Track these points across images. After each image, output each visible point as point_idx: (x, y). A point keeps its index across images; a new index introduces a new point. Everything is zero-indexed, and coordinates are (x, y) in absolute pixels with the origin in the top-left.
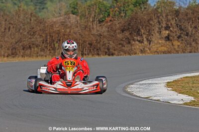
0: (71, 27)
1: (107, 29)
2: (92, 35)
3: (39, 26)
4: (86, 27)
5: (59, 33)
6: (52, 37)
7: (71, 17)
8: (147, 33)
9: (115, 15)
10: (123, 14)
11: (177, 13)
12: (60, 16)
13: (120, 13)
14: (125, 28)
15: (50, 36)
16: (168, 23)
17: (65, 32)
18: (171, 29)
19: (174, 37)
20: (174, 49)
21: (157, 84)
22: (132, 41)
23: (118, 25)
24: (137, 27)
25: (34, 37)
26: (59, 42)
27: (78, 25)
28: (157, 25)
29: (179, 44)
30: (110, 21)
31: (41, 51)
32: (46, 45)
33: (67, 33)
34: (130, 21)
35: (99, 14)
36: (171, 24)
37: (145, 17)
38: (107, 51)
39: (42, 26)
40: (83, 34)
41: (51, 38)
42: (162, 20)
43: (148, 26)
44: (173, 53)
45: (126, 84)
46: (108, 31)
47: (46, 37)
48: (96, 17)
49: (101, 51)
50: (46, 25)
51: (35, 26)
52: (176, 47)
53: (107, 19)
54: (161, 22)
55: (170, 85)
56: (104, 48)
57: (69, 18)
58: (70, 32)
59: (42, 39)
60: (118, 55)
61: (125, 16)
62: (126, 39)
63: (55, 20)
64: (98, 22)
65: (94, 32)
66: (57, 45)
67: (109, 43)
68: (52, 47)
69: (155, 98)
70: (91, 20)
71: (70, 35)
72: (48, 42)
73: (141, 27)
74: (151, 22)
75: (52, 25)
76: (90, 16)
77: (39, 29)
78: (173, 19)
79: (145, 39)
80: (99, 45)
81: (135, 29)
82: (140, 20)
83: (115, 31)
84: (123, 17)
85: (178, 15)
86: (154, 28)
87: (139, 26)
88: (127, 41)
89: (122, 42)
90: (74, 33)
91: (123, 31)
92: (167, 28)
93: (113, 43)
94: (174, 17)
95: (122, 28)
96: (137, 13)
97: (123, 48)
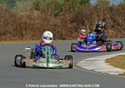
0: (34, 19)
1: (60, 21)
2: (49, 25)
3: (12, 19)
4: (45, 19)
5: (25, 23)
6: (21, 26)
7: (35, 12)
8: (90, 24)
9: (66, 11)
10: (72, 10)
11: (111, 9)
12: (27, 11)
13: (70, 9)
14: (74, 20)
15: (19, 25)
16: (104, 17)
17: (30, 22)
18: (107, 21)
19: (109, 27)
20: (109, 35)
21: (98, 60)
22: (79, 29)
23: (68, 18)
24: (83, 19)
25: (8, 27)
26: (25, 30)
27: (40, 18)
28: (97, 18)
29: (112, 31)
30: (63, 15)
31: (13, 36)
32: (16, 32)
33: (32, 24)
34: (77, 15)
35: (55, 10)
36: (107, 17)
37: (88, 12)
38: (60, 36)
39: (14, 18)
40: (43, 24)
41: (20, 28)
42: (100, 14)
43: (90, 18)
44: (108, 38)
45: (77, 60)
46: (61, 22)
47: (16, 26)
48: (52, 12)
49: (56, 36)
50: (17, 17)
51: (8, 18)
52: (110, 34)
53: (60, 13)
54: (100, 16)
55: (108, 61)
56: (59, 35)
57: (33, 13)
58: (34, 23)
59: (13, 28)
60: (69, 40)
61: (74, 11)
62: (74, 28)
63: (23, 14)
64: (54, 16)
65: (51, 23)
66: (24, 32)
67: (62, 31)
68: (20, 34)
69: (98, 71)
70: (49, 14)
71: (34, 25)
72: (18, 30)
73: (85, 19)
74: (92, 16)
75: (21, 17)
76: (48, 12)
77: (11, 21)
78: (108, 14)
79: (88, 28)
80: (54, 32)
81: (81, 20)
82: (84, 14)
83: (66, 22)
84: (72, 12)
85: (112, 11)
86: (94, 20)
87: (84, 18)
88: (75, 30)
89: (71, 30)
90: (37, 23)
91: (72, 22)
92: (104, 20)
93: (64, 31)
94: (109, 12)
95: (72, 20)
96: (83, 10)
97: (72, 34)
